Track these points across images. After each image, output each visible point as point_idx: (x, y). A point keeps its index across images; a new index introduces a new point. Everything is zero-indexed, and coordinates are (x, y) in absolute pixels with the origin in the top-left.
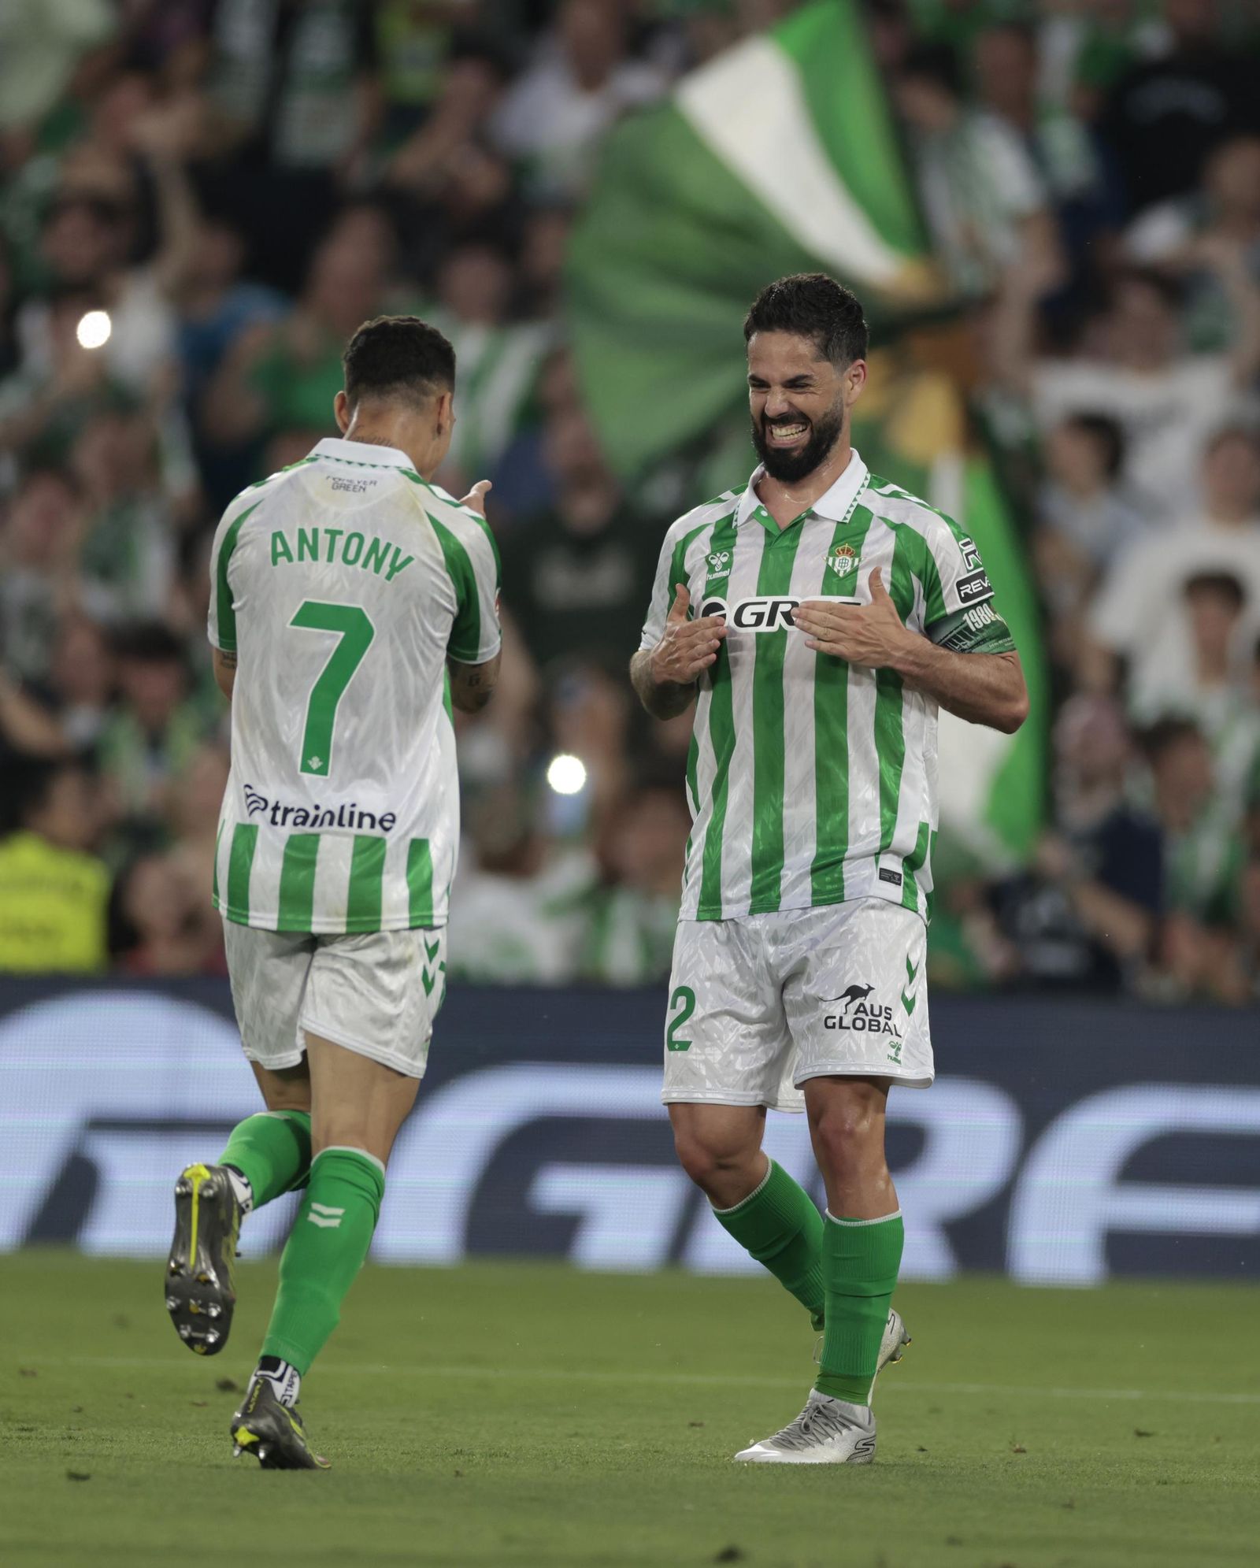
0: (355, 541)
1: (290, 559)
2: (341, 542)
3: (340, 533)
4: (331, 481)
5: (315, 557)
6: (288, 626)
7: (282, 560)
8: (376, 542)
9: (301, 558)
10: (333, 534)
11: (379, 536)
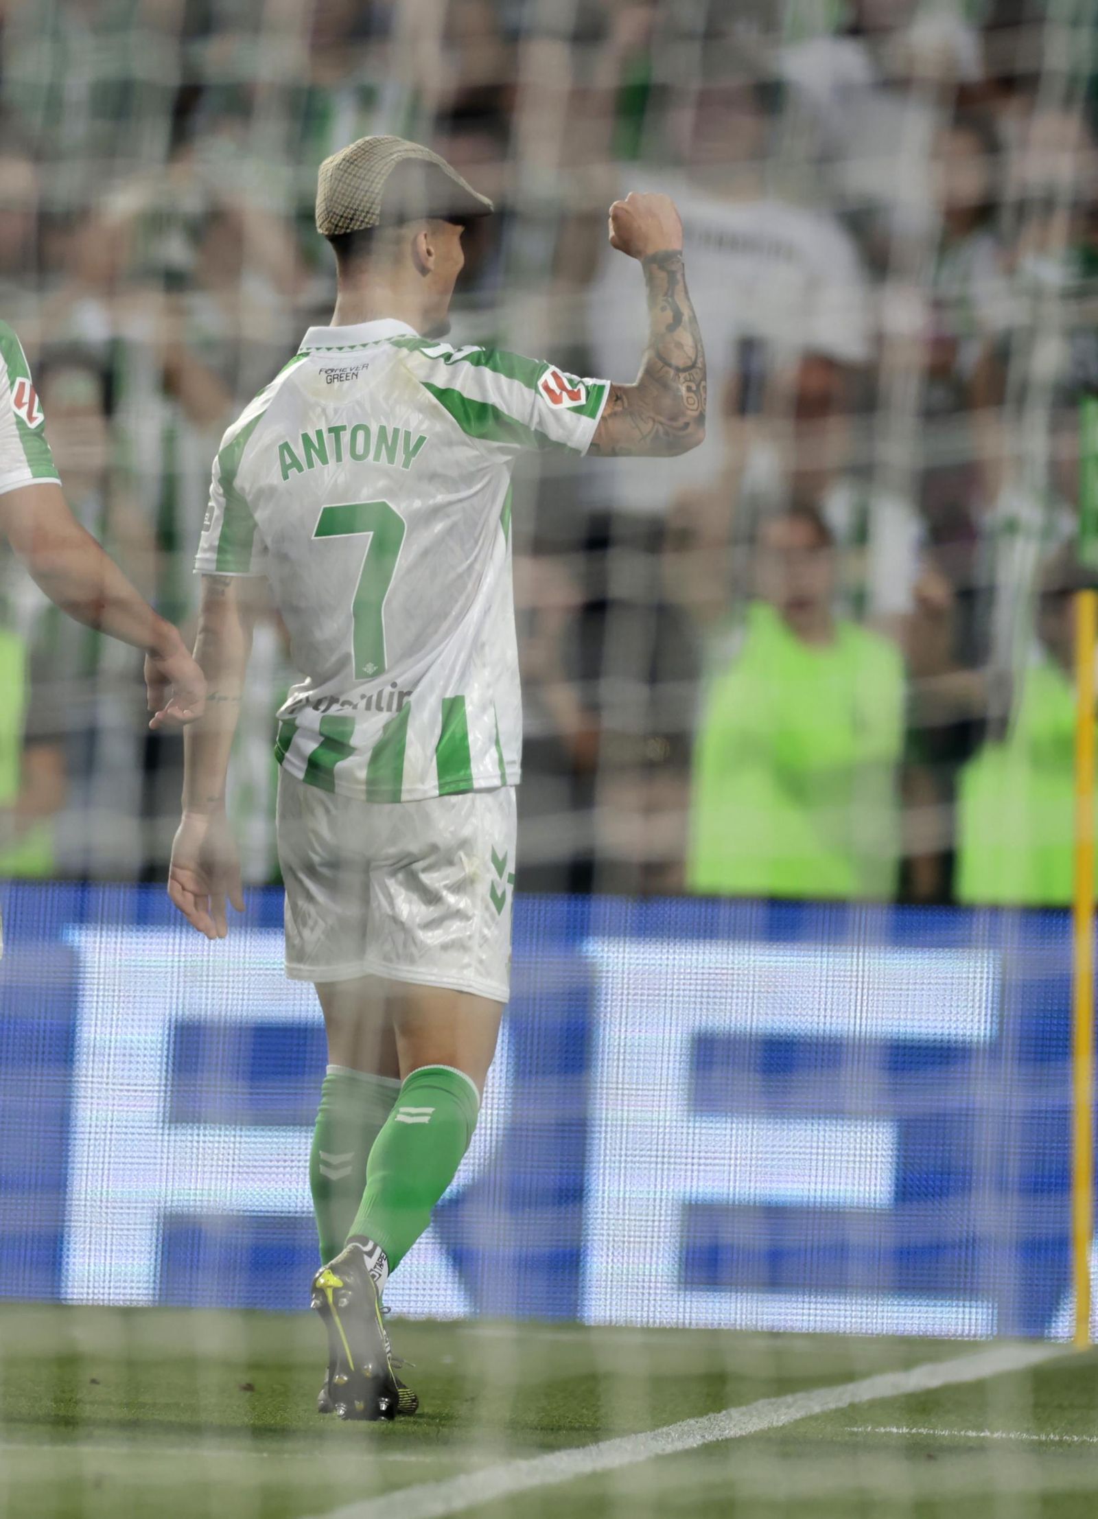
0: (361, 435)
1: (300, 469)
2: (346, 437)
3: (344, 428)
4: (324, 375)
5: (325, 461)
6: (313, 538)
7: (293, 472)
8: (383, 429)
9: (311, 465)
10: (336, 431)
11: (384, 424)
